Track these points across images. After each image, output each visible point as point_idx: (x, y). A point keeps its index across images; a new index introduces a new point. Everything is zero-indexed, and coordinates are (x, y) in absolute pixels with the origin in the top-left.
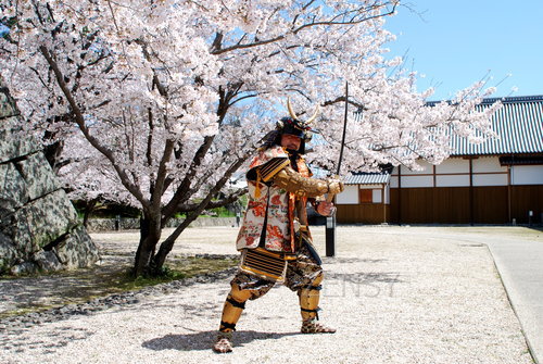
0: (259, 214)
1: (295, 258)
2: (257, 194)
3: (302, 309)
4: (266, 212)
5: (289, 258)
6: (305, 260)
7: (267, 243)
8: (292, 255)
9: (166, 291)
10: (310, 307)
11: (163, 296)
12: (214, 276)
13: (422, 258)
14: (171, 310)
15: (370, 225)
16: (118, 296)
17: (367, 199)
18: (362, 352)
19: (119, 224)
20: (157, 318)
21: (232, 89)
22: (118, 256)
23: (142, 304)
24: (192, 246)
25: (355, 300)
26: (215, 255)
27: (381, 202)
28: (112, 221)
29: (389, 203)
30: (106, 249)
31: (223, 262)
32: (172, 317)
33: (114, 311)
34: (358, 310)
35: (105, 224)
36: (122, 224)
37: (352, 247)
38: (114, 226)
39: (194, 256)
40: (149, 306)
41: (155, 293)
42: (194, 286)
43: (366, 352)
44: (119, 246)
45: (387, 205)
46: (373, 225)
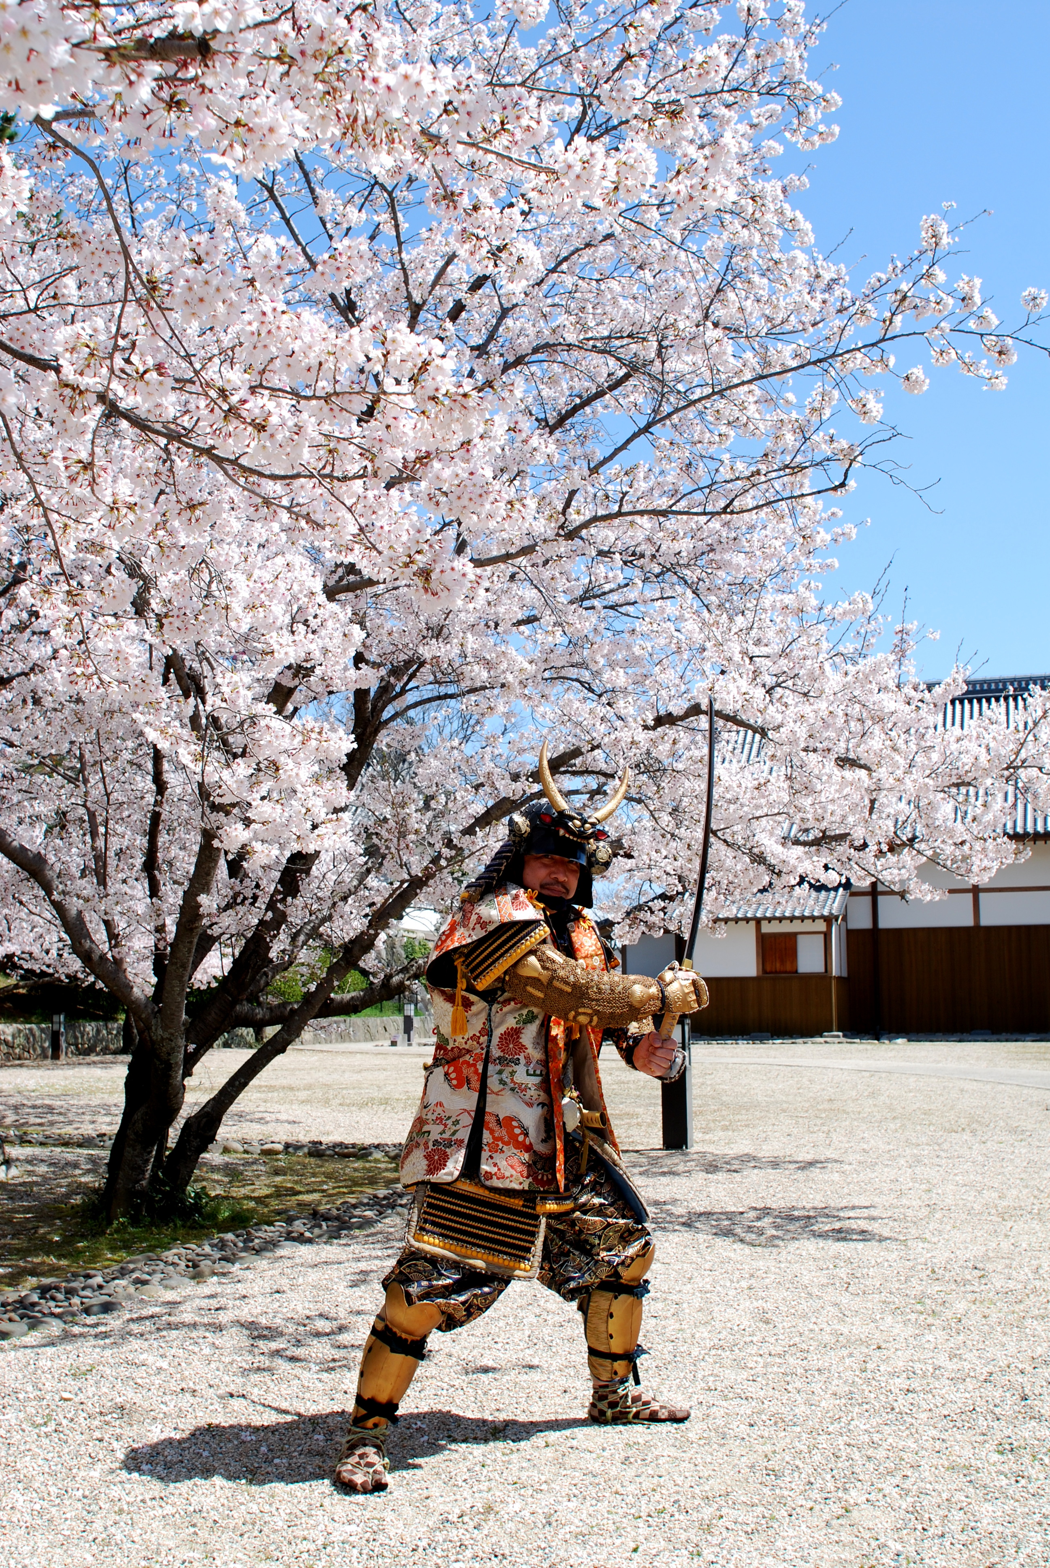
0: (462, 1082)
1: (569, 1205)
2: (458, 1025)
3: (592, 1352)
4: (484, 1077)
5: (551, 1206)
6: (599, 1211)
7: (485, 1167)
8: (559, 1198)
9: (196, 1274)
10: (616, 1346)
11: (189, 1288)
12: (337, 1218)
13: (943, 1154)
14: (210, 1340)
15: (791, 1037)
16: (57, 1288)
17: (782, 962)
18: (766, 1490)
19: (62, 1039)
20: (172, 1370)
21: (392, 680)
22: (58, 1150)
23: (128, 1316)
24: (273, 1117)
25: (748, 1303)
26: (341, 1145)
27: (822, 970)
28: (42, 1030)
29: (845, 974)
30: (23, 1125)
31: (364, 1168)
32: (213, 1365)
33: (44, 1341)
34: (755, 1339)
35: (20, 1040)
36: (72, 1041)
37: (737, 1117)
38: (47, 1044)
39: (280, 1147)
40: (148, 1325)
41: (166, 1277)
42: (280, 1252)
43: (778, 1491)
44: (60, 1114)
45: (839, 979)
46: (800, 1040)
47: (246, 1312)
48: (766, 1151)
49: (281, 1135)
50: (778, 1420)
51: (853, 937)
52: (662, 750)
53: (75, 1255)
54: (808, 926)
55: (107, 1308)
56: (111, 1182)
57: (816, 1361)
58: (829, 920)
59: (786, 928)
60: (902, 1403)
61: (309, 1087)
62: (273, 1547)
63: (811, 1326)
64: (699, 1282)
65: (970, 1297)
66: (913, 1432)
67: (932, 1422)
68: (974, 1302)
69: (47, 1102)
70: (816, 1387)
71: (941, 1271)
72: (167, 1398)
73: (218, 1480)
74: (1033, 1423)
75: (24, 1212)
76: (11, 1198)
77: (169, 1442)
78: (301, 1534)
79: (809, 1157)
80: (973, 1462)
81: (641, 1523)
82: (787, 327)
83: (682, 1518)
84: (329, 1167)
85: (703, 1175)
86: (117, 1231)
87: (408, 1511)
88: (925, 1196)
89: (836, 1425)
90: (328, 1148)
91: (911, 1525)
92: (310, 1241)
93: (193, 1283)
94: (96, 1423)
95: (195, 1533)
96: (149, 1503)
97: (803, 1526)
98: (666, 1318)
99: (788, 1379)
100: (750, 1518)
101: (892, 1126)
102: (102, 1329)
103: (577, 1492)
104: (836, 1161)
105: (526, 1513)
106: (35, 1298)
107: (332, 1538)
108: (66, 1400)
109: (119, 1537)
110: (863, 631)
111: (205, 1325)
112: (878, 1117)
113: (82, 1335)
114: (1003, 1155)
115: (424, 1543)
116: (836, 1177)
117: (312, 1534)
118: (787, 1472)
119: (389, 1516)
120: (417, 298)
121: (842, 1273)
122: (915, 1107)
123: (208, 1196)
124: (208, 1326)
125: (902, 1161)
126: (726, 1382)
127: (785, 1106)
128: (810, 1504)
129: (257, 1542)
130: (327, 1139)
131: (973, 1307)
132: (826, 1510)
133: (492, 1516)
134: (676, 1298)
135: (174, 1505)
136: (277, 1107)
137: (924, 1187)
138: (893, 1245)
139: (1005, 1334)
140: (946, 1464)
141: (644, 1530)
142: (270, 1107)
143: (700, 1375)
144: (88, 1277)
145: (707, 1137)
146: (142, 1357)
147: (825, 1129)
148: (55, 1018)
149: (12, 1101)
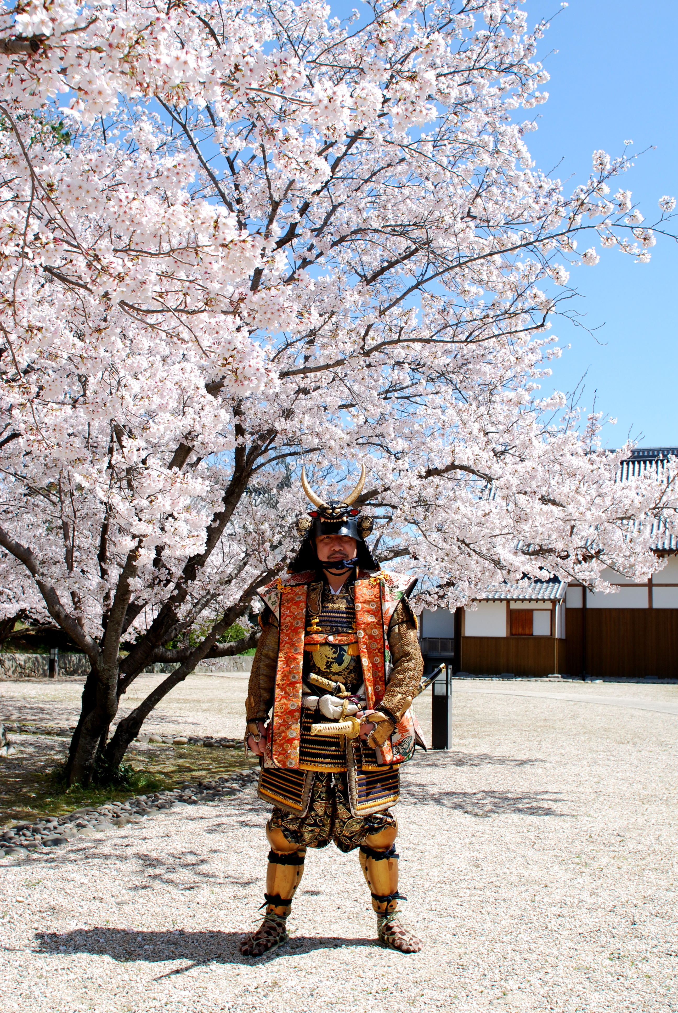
11: (112, 831)
12: (214, 788)
13: (612, 758)
14: (118, 866)
15: (528, 677)
16: (27, 828)
17: (523, 628)
18: (455, 979)
19: (56, 664)
20: (90, 884)
21: (259, 442)
22: (43, 737)
23: (70, 848)
24: (184, 720)
25: (467, 854)
26: (225, 739)
27: (549, 634)
28: (44, 658)
29: (564, 637)
30: (24, 720)
31: (238, 756)
32: (117, 882)
33: (14, 863)
34: (467, 878)
35: (30, 664)
36: (63, 665)
37: (485, 729)
38: (46, 667)
39: (185, 740)
40: (81, 855)
41: (100, 823)
42: (173, 810)
43: (463, 979)
44: (48, 713)
45: (560, 640)
46: (533, 679)
47: (143, 848)
48: (498, 753)
49: (187, 732)
50: (472, 932)
51: (570, 613)
52: (429, 493)
53: (42, 807)
54: (540, 605)
55: (56, 842)
56: (71, 759)
57: (504, 893)
58: (554, 602)
59: (526, 606)
60: (553, 925)
61: (210, 701)
62: (133, 1004)
63: (505, 870)
64: (439, 838)
65: (612, 854)
66: (557, 943)
67: (570, 937)
68: (614, 858)
69: (41, 706)
70: (500, 911)
71: (596, 837)
72: (83, 903)
73: (106, 958)
74: (636, 940)
75: (15, 777)
76: (8, 768)
77: (80, 932)
78: (152, 995)
79: (524, 758)
80: (592, 965)
81: (371, 997)
82: (522, 220)
83: (397, 995)
84: (217, 753)
85: (454, 767)
86: (73, 792)
87: (224, 983)
88: (595, 786)
89: (509, 937)
90: (217, 742)
91: (543, 1006)
92: (195, 802)
93: (115, 827)
94: (37, 917)
95: (86, 993)
96: (60, 971)
97: (475, 1003)
98: (413, 861)
99: (483, 905)
100: (441, 996)
101: (583, 738)
102: (52, 856)
103: (334, 975)
104: (542, 761)
105: (299, 987)
106: (12, 834)
107: (172, 999)
108: (19, 902)
109: (37, 993)
110: (567, 417)
111: (116, 856)
112: (575, 732)
113: (38, 860)
114: (651, 760)
115: (230, 1005)
116: (540, 771)
117: (159, 996)
118: (471, 967)
119: (211, 986)
120: (276, 198)
121: (532, 835)
122: (599, 726)
123: (133, 770)
124: (118, 857)
125: (585, 762)
126: (443, 906)
127: (515, 722)
128: (482, 988)
129: (124, 1000)
130: (217, 736)
131: (613, 861)
132: (492, 993)
133: (276, 989)
134: (421, 848)
135: (75, 973)
136: (187, 713)
137: (596, 780)
138: (568, 818)
139: (630, 880)
140: (575, 965)
141: (372, 1002)
142: (183, 713)
143: (427, 901)
144: (48, 821)
145: (462, 742)
146: (72, 875)
147: (539, 739)
148: (52, 651)
149: (19, 704)
